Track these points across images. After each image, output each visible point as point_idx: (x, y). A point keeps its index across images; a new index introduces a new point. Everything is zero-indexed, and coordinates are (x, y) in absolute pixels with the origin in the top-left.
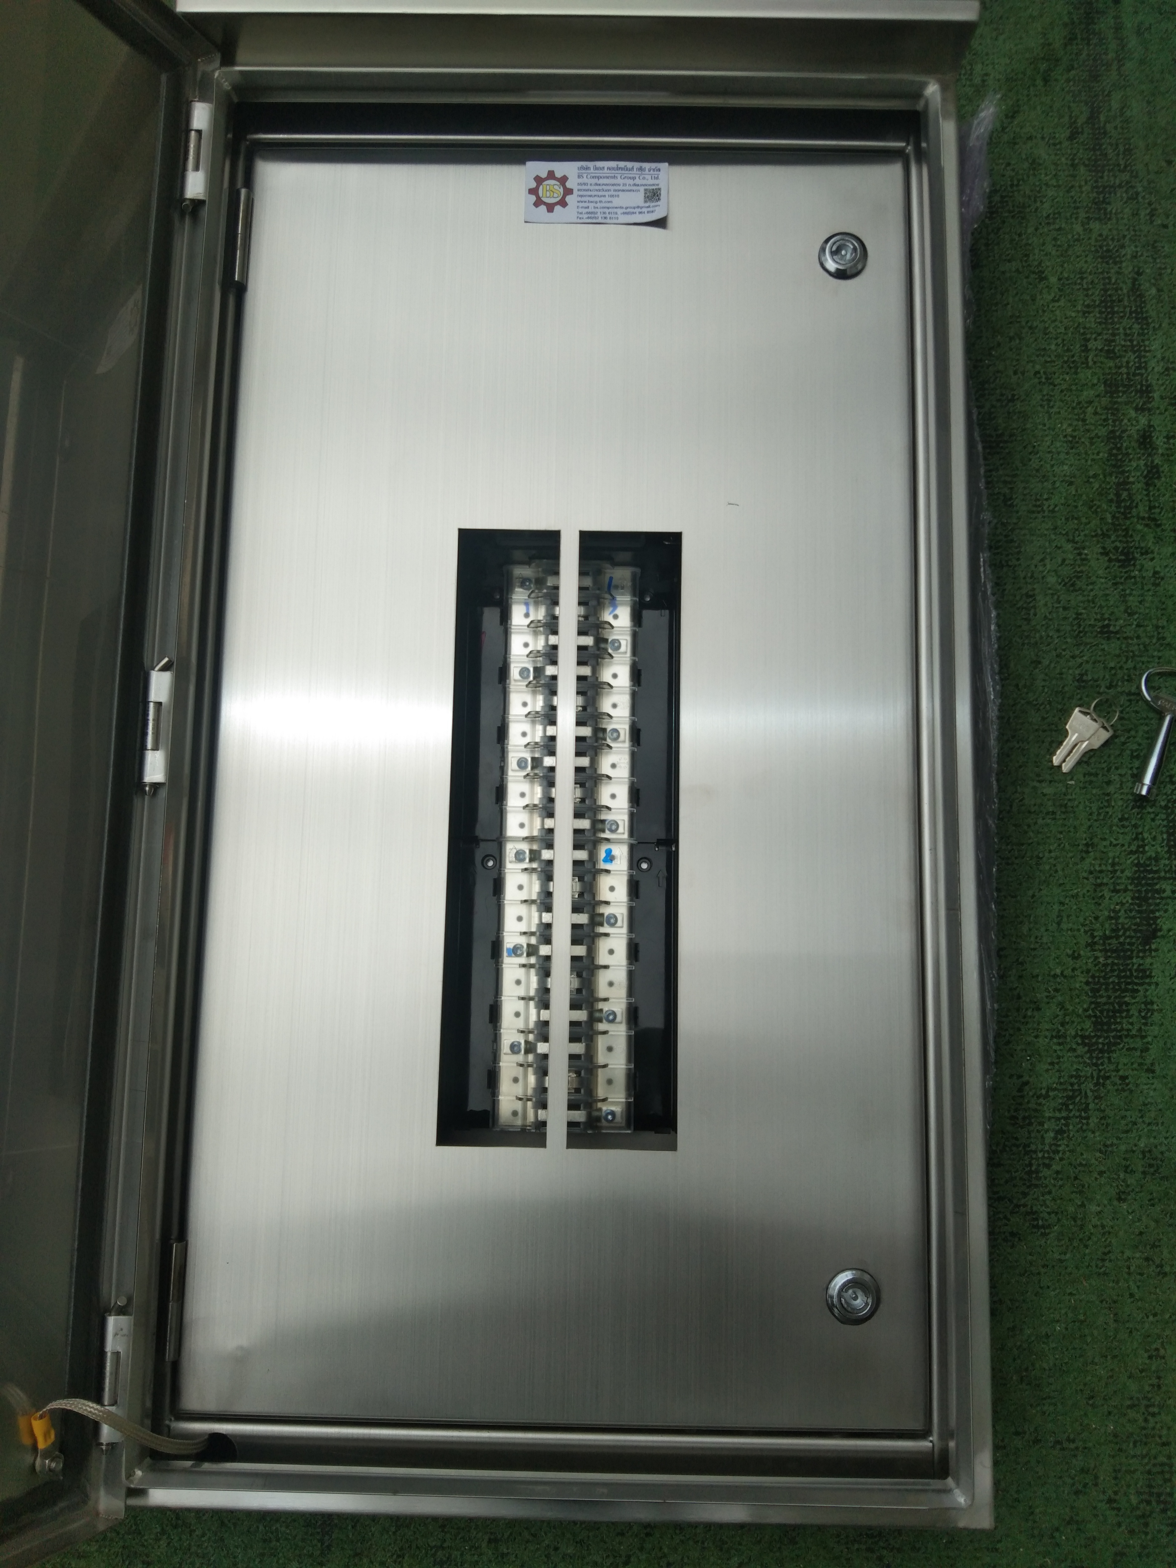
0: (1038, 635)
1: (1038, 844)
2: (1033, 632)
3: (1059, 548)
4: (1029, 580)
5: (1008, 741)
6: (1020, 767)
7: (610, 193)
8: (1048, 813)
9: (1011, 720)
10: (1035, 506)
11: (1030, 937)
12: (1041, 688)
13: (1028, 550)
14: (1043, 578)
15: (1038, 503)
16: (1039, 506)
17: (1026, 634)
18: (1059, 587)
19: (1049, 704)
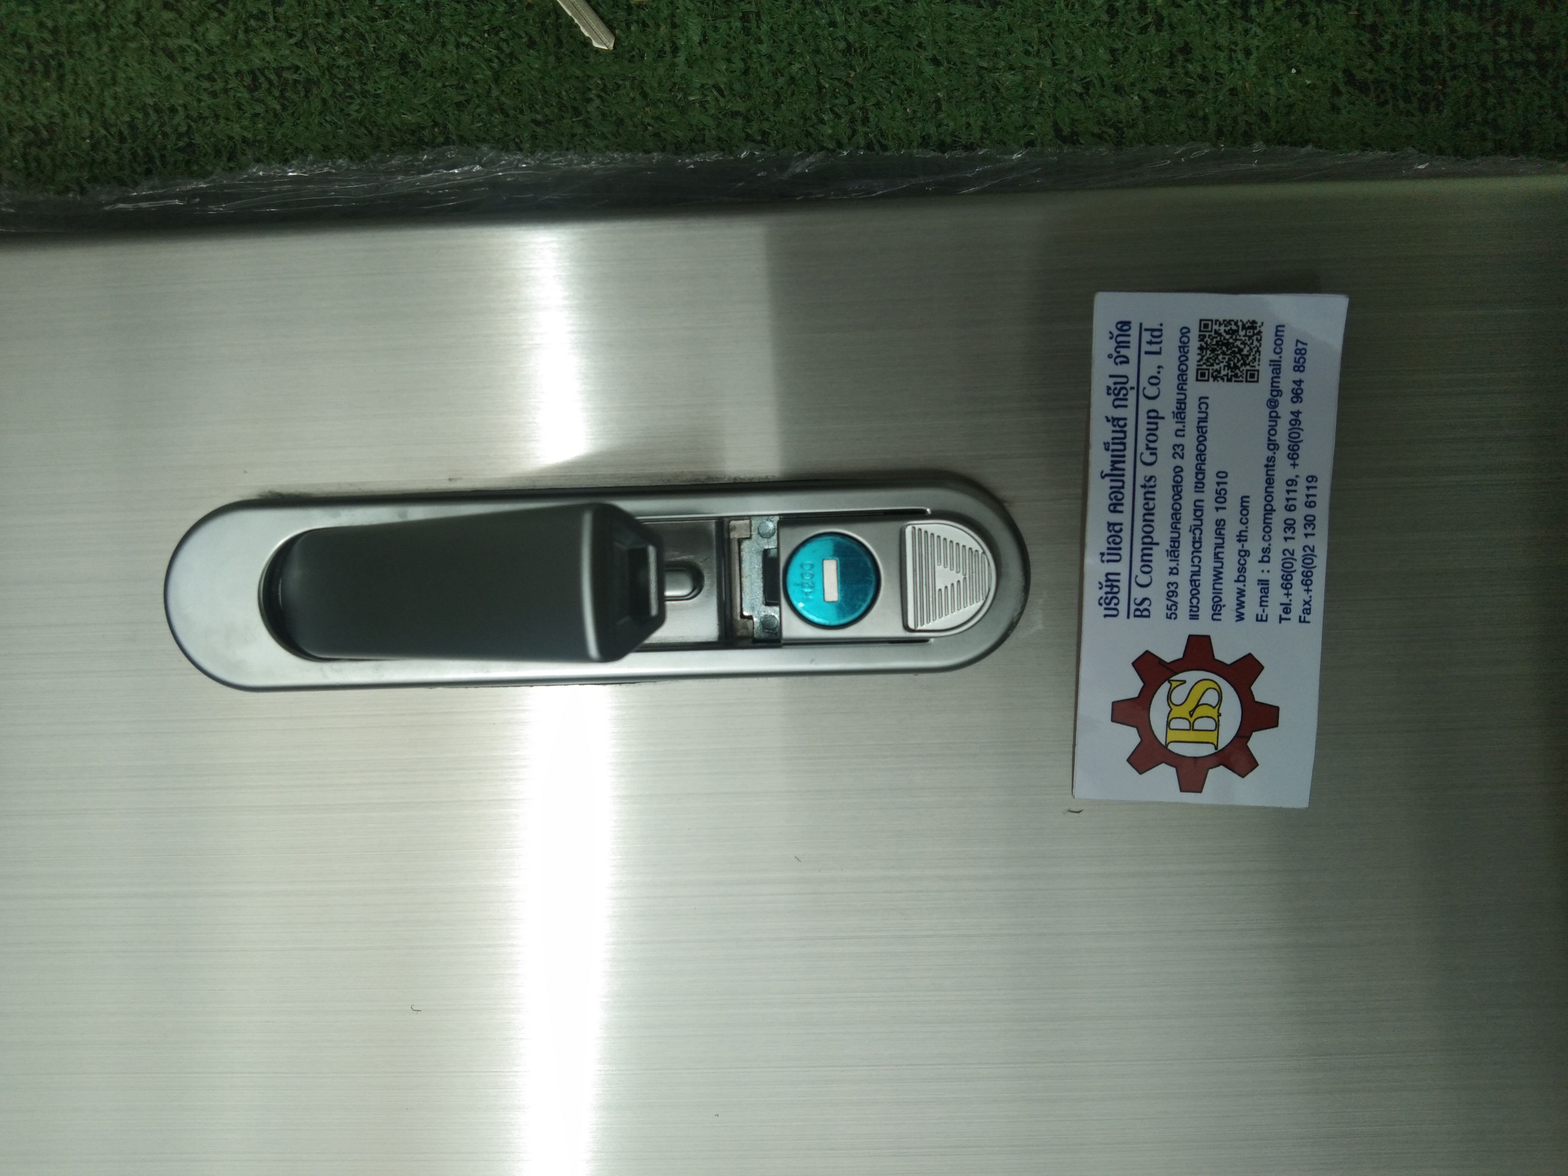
0: (342, 62)
1: (817, 51)
2: (335, 71)
3: (139, 17)
4: (219, 85)
5: (586, 124)
6: (645, 95)
7: (1209, 504)
8: (747, 31)
9: (539, 117)
10: (47, 75)
11: (1026, 67)
12: (463, 52)
13: (150, 89)
14: (210, 52)
15: (39, 67)
16: (46, 65)
17: (341, 88)
18: (231, 16)
19: (497, 34)
